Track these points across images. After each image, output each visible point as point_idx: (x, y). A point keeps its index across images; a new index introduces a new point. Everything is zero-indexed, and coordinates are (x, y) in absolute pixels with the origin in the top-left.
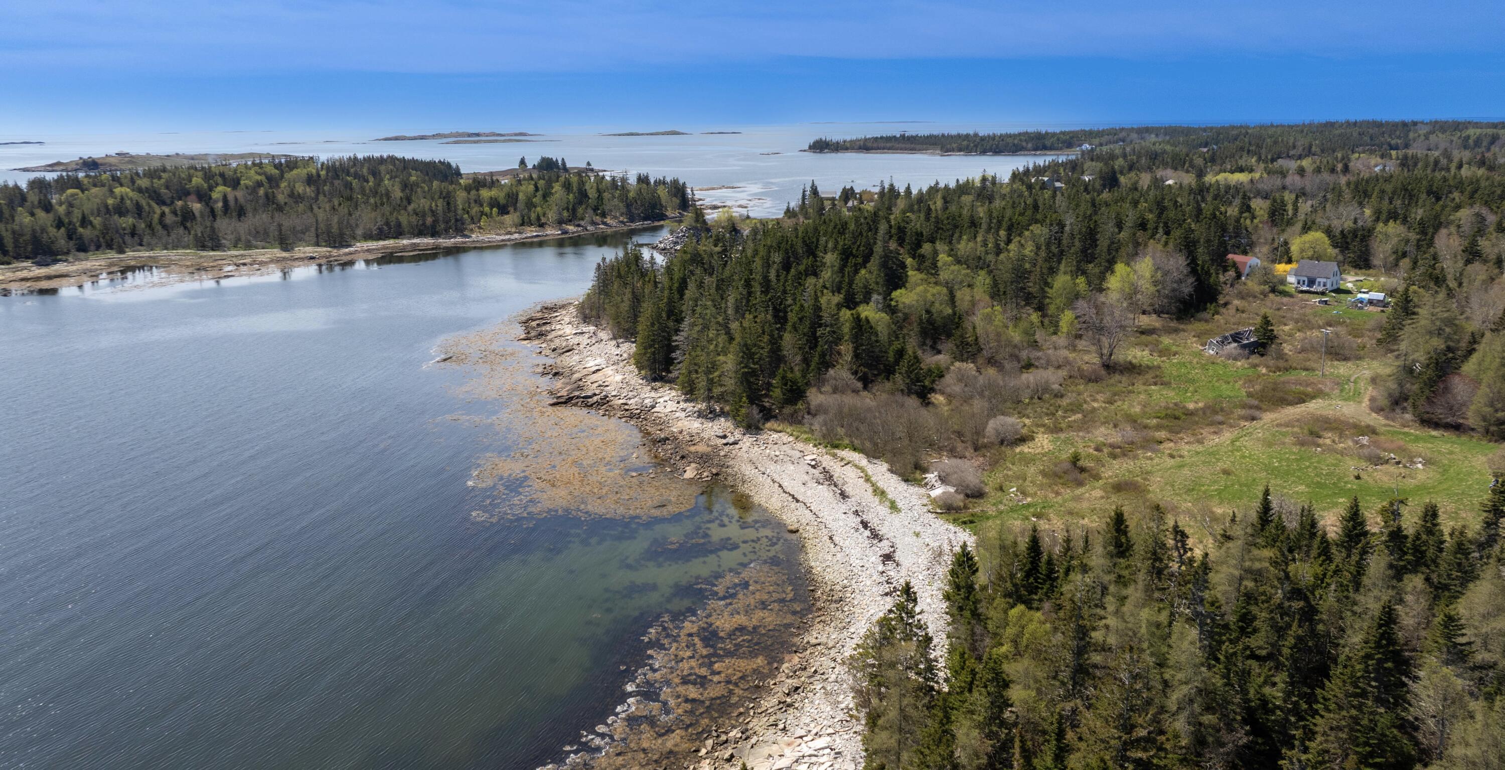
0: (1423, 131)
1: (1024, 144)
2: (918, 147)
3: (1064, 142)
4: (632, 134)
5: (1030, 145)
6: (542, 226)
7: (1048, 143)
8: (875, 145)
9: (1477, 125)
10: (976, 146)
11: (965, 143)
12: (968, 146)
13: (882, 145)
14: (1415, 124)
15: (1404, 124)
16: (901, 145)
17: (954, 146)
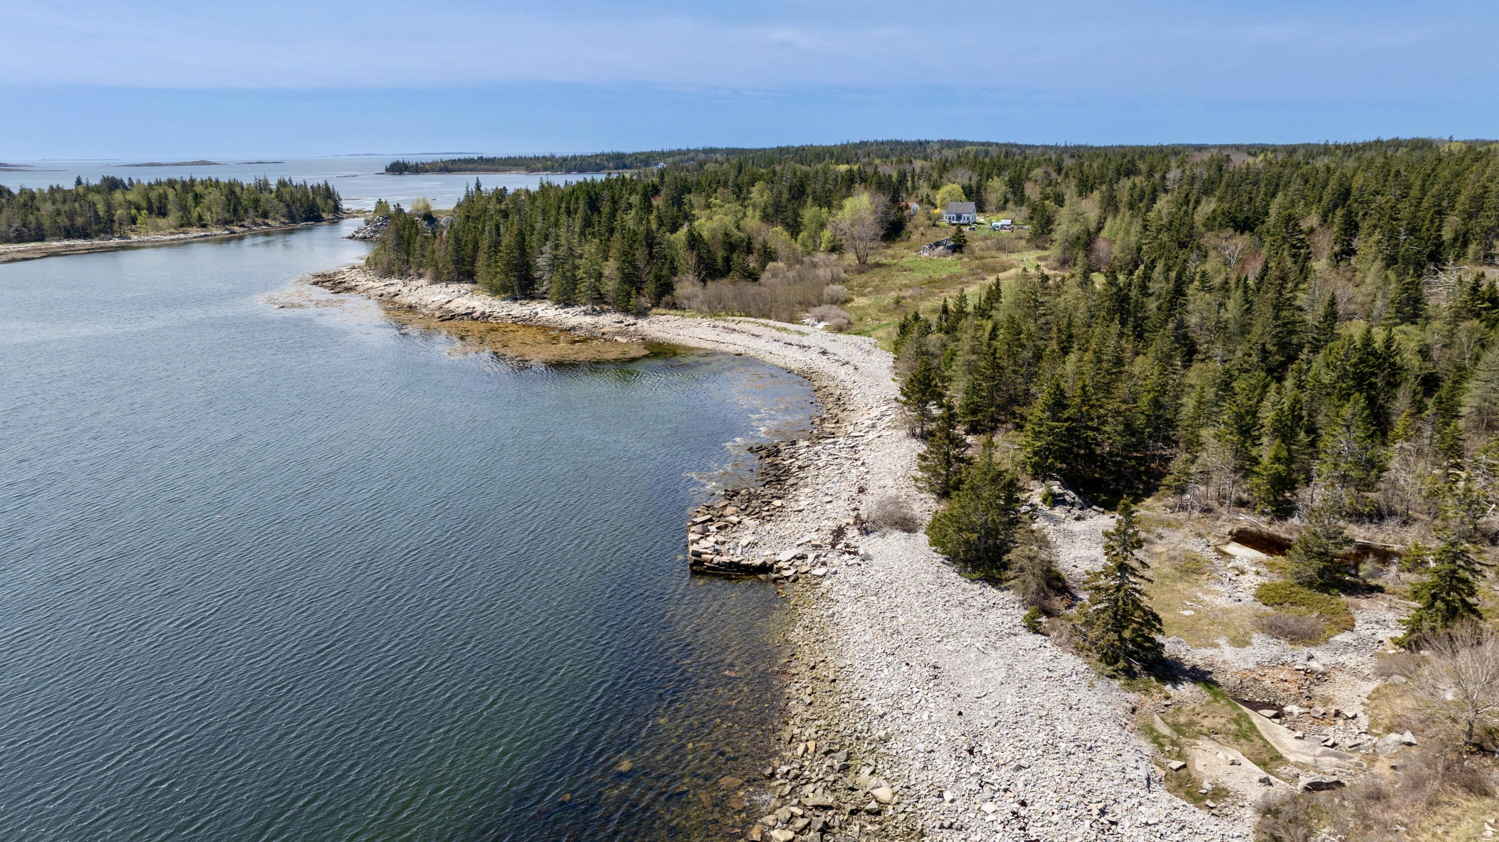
0: (936, 147)
1: (606, 163)
2: (501, 168)
3: (641, 161)
4: (153, 165)
5: (611, 164)
6: (204, 226)
7: (628, 162)
8: (456, 167)
9: (972, 144)
10: (561, 165)
11: (549, 163)
12: (553, 166)
13: (464, 167)
14: (928, 142)
15: (920, 143)
16: (483, 167)
17: (540, 165)
